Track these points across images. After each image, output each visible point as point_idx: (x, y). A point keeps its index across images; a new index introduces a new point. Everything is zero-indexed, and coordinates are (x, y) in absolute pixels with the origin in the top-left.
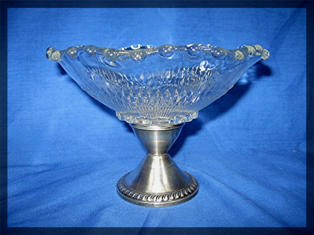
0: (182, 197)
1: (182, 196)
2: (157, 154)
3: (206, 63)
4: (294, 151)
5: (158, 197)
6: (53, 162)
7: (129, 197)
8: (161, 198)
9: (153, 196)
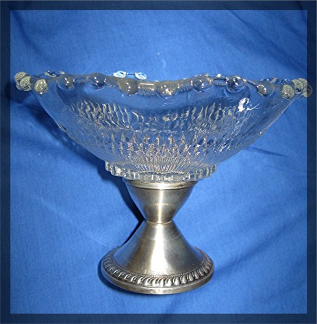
1: (197, 277)
3: (246, 102)
7: (126, 281)
8: (170, 282)
9: (158, 279)
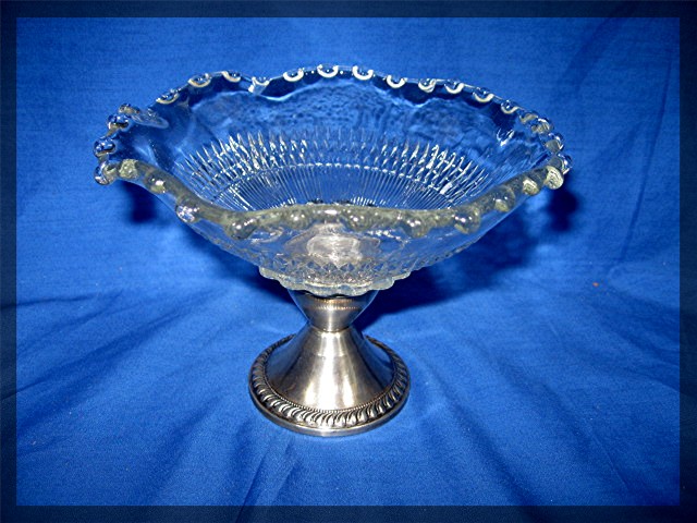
0: (373, 420)
1: (372, 415)
2: (330, 328)
4: (596, 284)
5: (326, 417)
6: (106, 291)
7: (271, 410)
8: (331, 421)
9: (316, 414)
